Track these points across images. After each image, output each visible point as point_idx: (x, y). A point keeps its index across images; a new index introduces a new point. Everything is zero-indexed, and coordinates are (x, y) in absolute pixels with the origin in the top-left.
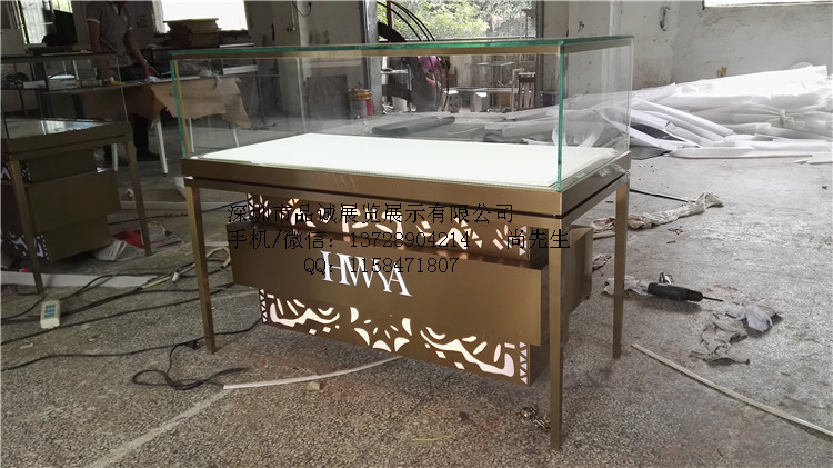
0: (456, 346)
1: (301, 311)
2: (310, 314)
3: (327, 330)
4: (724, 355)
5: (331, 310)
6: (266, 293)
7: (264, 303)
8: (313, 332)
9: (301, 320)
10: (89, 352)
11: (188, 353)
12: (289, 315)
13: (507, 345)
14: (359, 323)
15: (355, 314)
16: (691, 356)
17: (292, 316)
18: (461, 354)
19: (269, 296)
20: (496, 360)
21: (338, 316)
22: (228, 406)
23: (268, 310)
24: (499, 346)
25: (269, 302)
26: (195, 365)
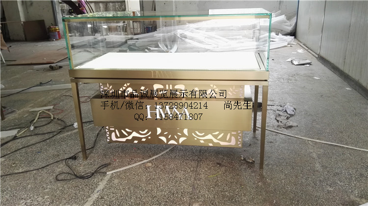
0: (209, 137)
1: (129, 134)
2: (135, 134)
3: (144, 140)
4: (289, 125)
5: (146, 131)
6: (109, 128)
7: (108, 133)
8: (136, 142)
9: (130, 138)
10: (17, 171)
11: (73, 162)
12: (123, 136)
13: (233, 133)
14: (161, 134)
15: (159, 131)
16: (278, 127)
17: (124, 136)
18: (212, 140)
19: (111, 129)
20: (227, 140)
21: (150, 133)
22: (116, 181)
23: (110, 136)
24: (229, 134)
25: (111, 132)
26: (82, 167)
